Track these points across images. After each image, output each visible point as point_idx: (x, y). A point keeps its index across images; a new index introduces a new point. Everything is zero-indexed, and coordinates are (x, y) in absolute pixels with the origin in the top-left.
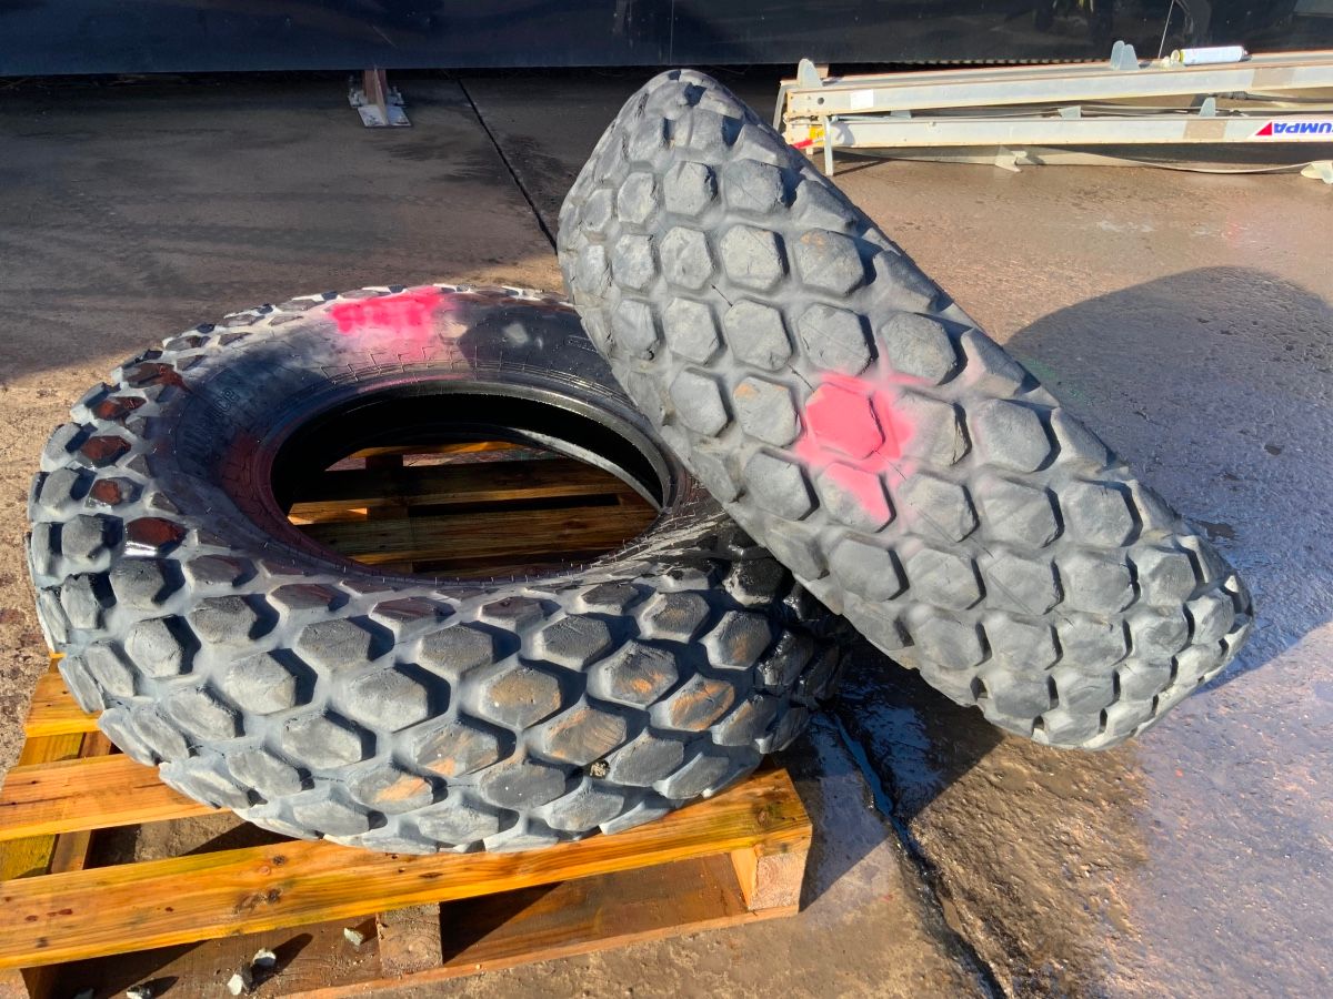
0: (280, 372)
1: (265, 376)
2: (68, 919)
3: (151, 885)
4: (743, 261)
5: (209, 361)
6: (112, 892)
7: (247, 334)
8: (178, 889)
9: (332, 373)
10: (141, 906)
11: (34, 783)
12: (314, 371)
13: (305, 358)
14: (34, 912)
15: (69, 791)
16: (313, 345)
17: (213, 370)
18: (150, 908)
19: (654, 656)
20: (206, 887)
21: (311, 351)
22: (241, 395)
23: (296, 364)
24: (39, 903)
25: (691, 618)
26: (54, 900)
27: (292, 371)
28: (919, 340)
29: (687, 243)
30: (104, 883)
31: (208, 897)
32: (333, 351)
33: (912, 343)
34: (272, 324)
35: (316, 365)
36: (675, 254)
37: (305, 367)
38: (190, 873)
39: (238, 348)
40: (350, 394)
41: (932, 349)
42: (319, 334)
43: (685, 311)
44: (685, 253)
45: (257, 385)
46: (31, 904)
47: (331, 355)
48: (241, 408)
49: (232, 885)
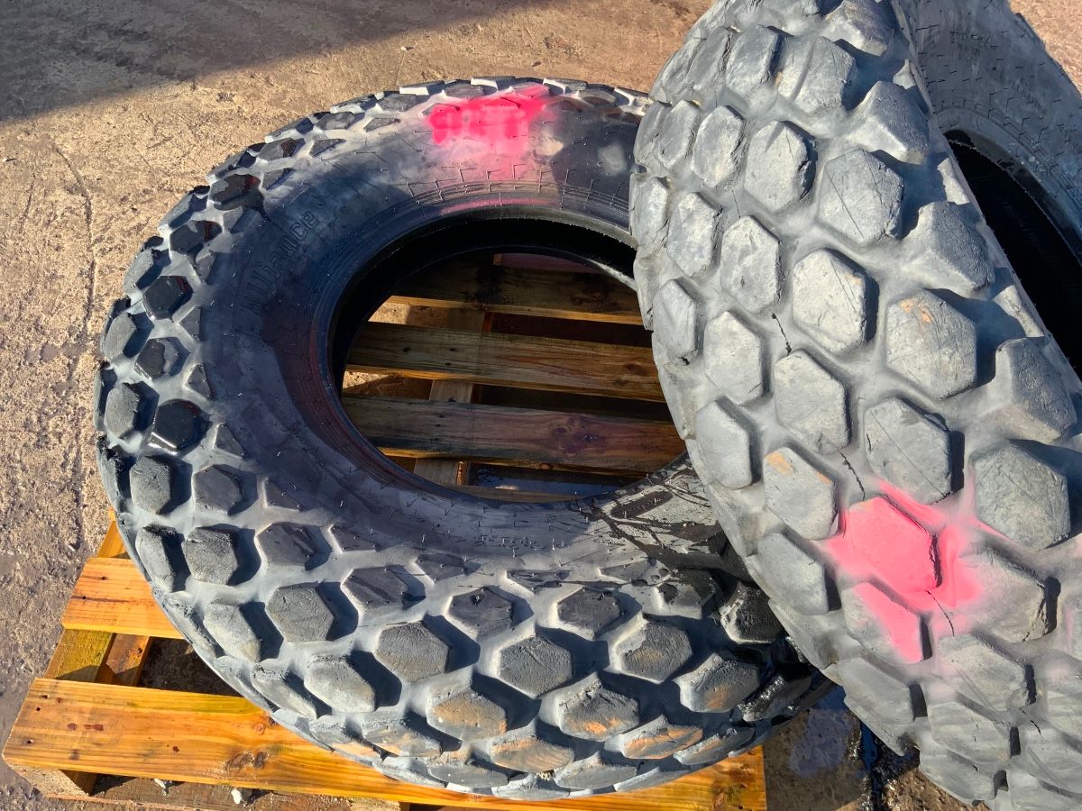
0: (365, 189)
1: (348, 195)
2: (99, 736)
3: (168, 717)
4: (817, 305)
5: (295, 177)
6: (137, 716)
7: (341, 141)
8: (188, 728)
9: (418, 190)
10: (156, 738)
11: (104, 578)
12: (400, 187)
13: (393, 172)
14: (76, 720)
15: (126, 595)
16: (403, 157)
17: (297, 187)
18: (162, 743)
19: (616, 702)
20: (210, 733)
21: (400, 164)
22: (321, 219)
23: (383, 180)
24: (81, 712)
25: (668, 663)
26: (93, 712)
27: (378, 188)
28: (1024, 493)
29: (755, 248)
30: (133, 705)
31: (209, 745)
32: (423, 164)
33: (1013, 495)
34: (368, 129)
35: (402, 181)
36: (737, 254)
37: (392, 183)
38: (200, 713)
39: (328, 159)
40: (432, 215)
41: (1038, 511)
42: (411, 144)
43: (732, 334)
44: (749, 260)
45: (339, 205)
46: (74, 711)
47: (420, 169)
48: (318, 235)
49: (231, 737)
